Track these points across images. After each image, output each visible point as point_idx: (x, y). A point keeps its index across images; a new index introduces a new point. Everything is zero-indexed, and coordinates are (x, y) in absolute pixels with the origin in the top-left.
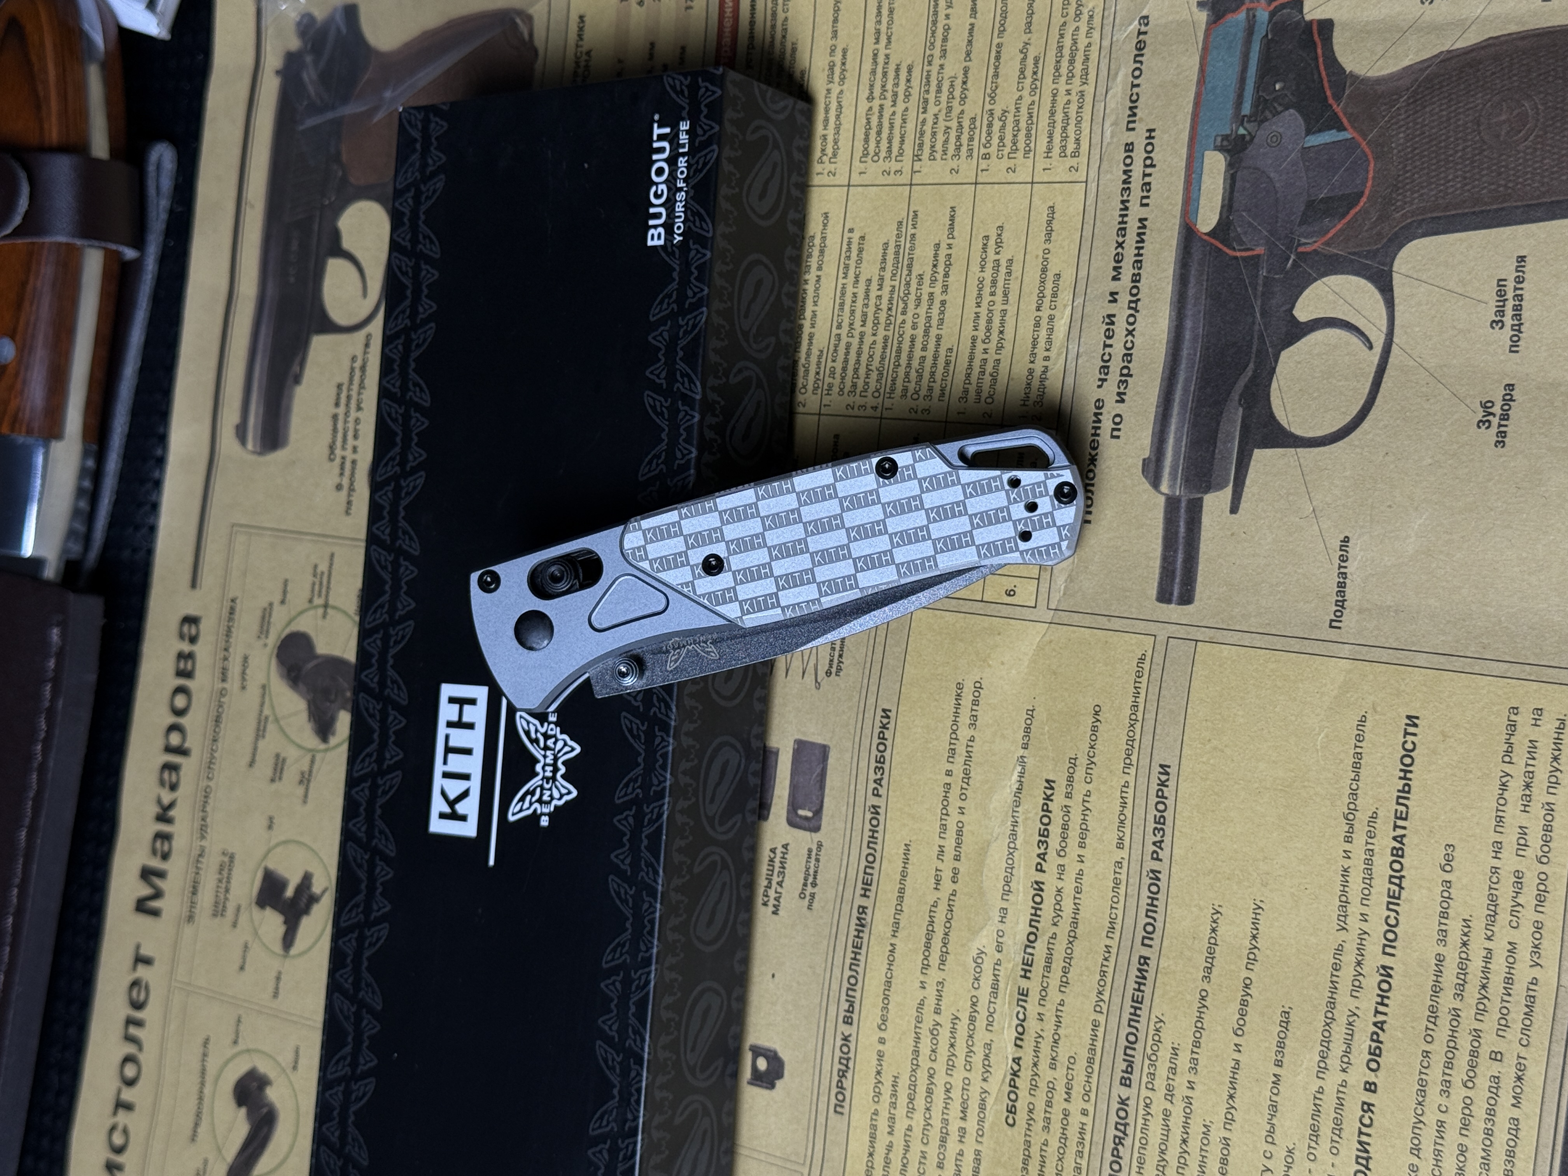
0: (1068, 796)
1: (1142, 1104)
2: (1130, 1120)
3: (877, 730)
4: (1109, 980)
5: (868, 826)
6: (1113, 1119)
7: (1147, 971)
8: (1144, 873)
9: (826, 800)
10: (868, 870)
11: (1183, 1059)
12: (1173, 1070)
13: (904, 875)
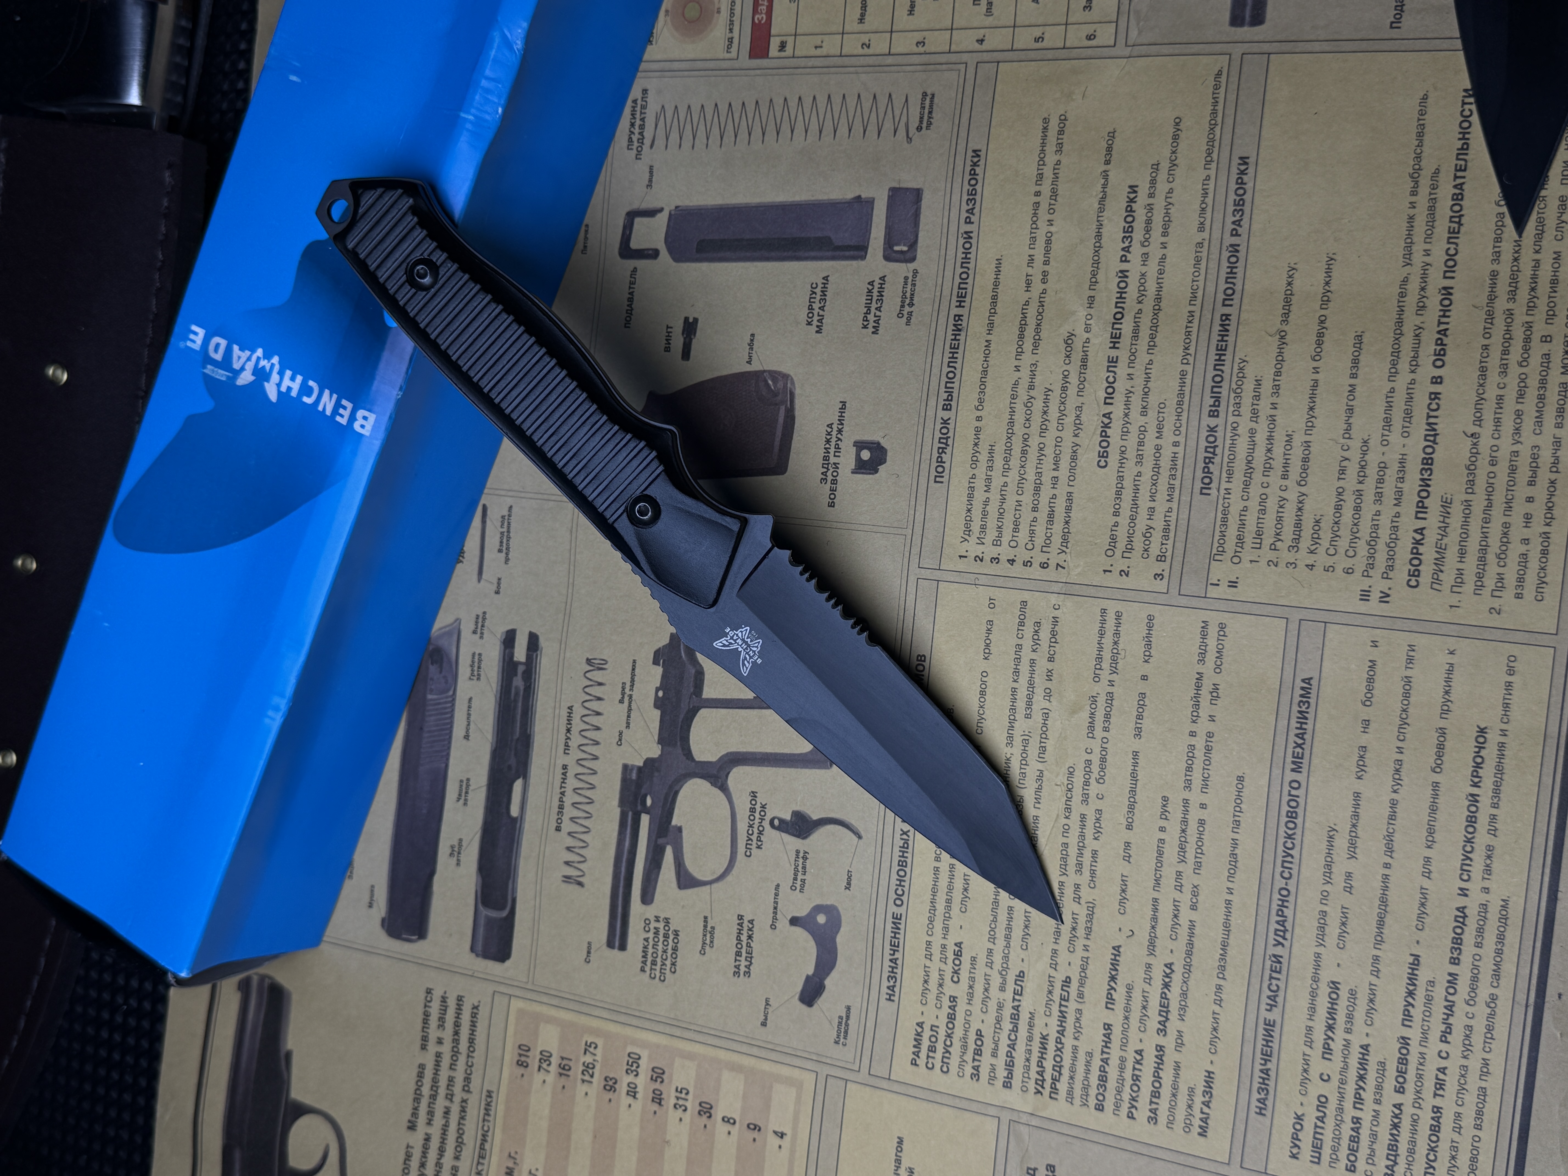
0: (1151, 195)
1: (1229, 428)
2: (1219, 442)
3: (968, 168)
4: (1194, 337)
5: (961, 250)
6: (1203, 444)
7: (1229, 325)
8: (1224, 248)
9: (920, 235)
10: (962, 286)
11: (1267, 387)
12: (1257, 397)
13: (996, 285)
